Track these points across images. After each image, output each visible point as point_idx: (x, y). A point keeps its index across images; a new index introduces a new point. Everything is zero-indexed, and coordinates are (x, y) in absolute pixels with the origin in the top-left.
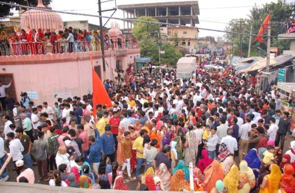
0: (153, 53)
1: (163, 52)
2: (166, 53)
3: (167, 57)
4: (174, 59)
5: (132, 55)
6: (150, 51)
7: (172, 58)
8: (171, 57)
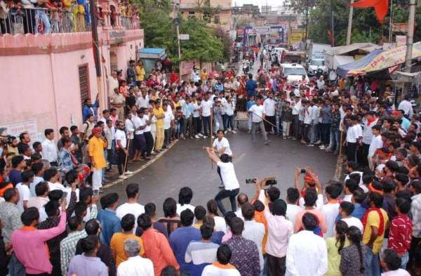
0: (167, 40)
1: (186, 37)
2: (191, 39)
3: (193, 48)
4: (207, 51)
5: (133, 43)
6: (160, 35)
7: (203, 49)
8: (202, 46)
